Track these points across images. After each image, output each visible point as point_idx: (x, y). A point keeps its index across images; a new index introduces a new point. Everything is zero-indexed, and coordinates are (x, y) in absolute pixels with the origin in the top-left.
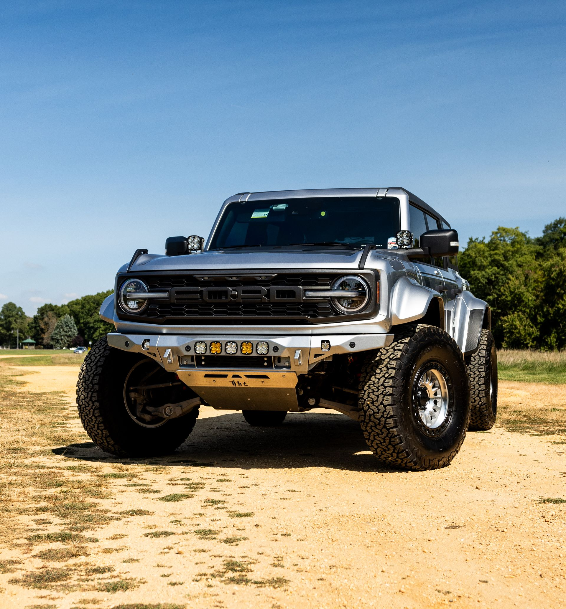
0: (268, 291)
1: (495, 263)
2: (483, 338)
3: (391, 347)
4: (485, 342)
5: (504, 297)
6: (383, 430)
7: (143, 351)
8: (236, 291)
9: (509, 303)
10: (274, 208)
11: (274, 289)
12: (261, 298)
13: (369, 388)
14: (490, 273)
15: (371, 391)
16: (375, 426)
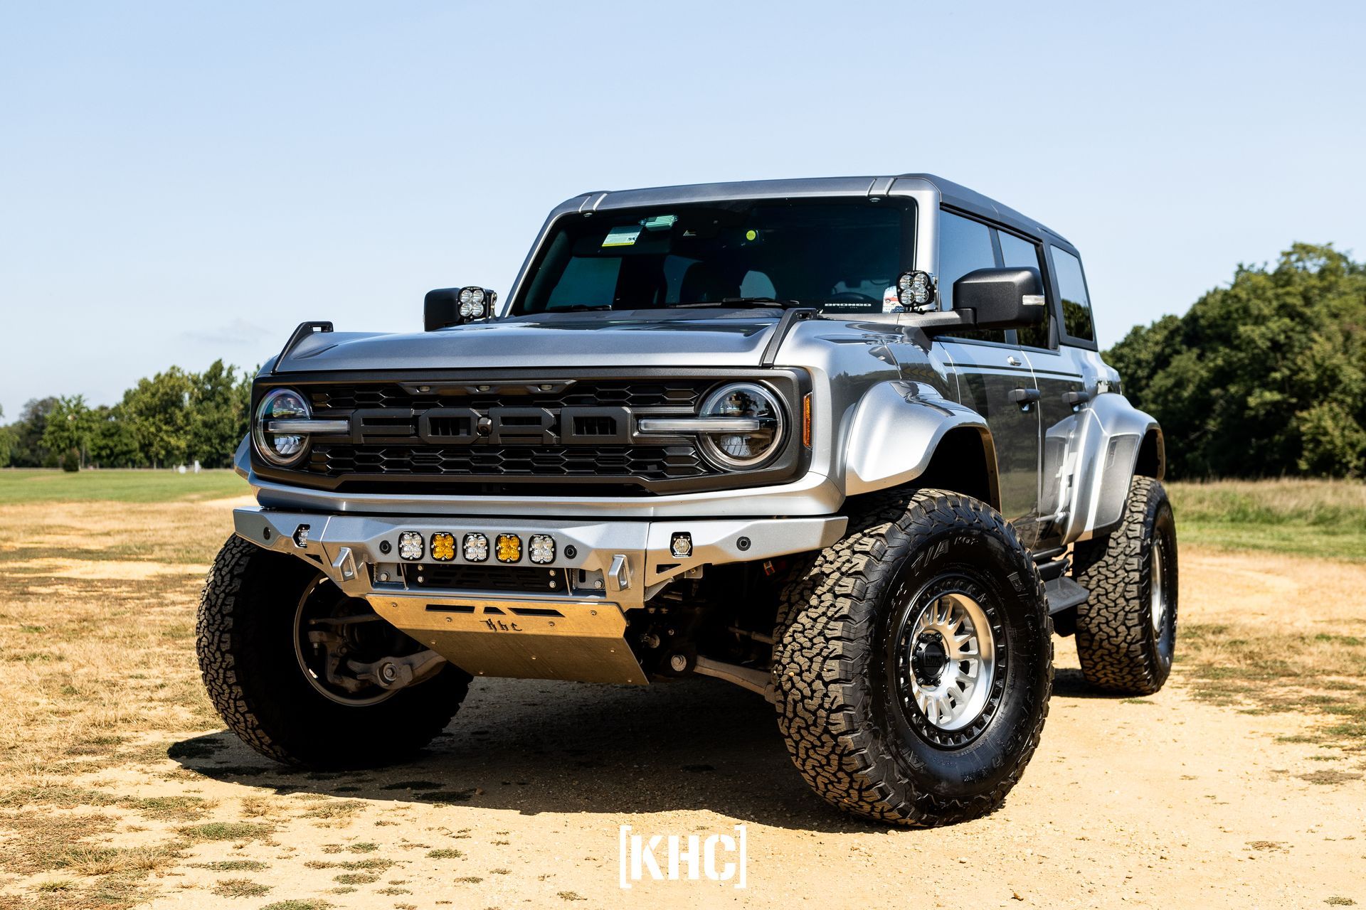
0: (558, 417)
1: (1285, 310)
2: (1139, 497)
3: (846, 544)
4: (1142, 507)
5: (1302, 375)
6: (825, 738)
7: (295, 549)
8: (489, 418)
9: (1312, 385)
10: (649, 224)
11: (570, 412)
12: (541, 435)
13: (794, 640)
14: (1277, 330)
15: (797, 647)
16: (807, 728)
